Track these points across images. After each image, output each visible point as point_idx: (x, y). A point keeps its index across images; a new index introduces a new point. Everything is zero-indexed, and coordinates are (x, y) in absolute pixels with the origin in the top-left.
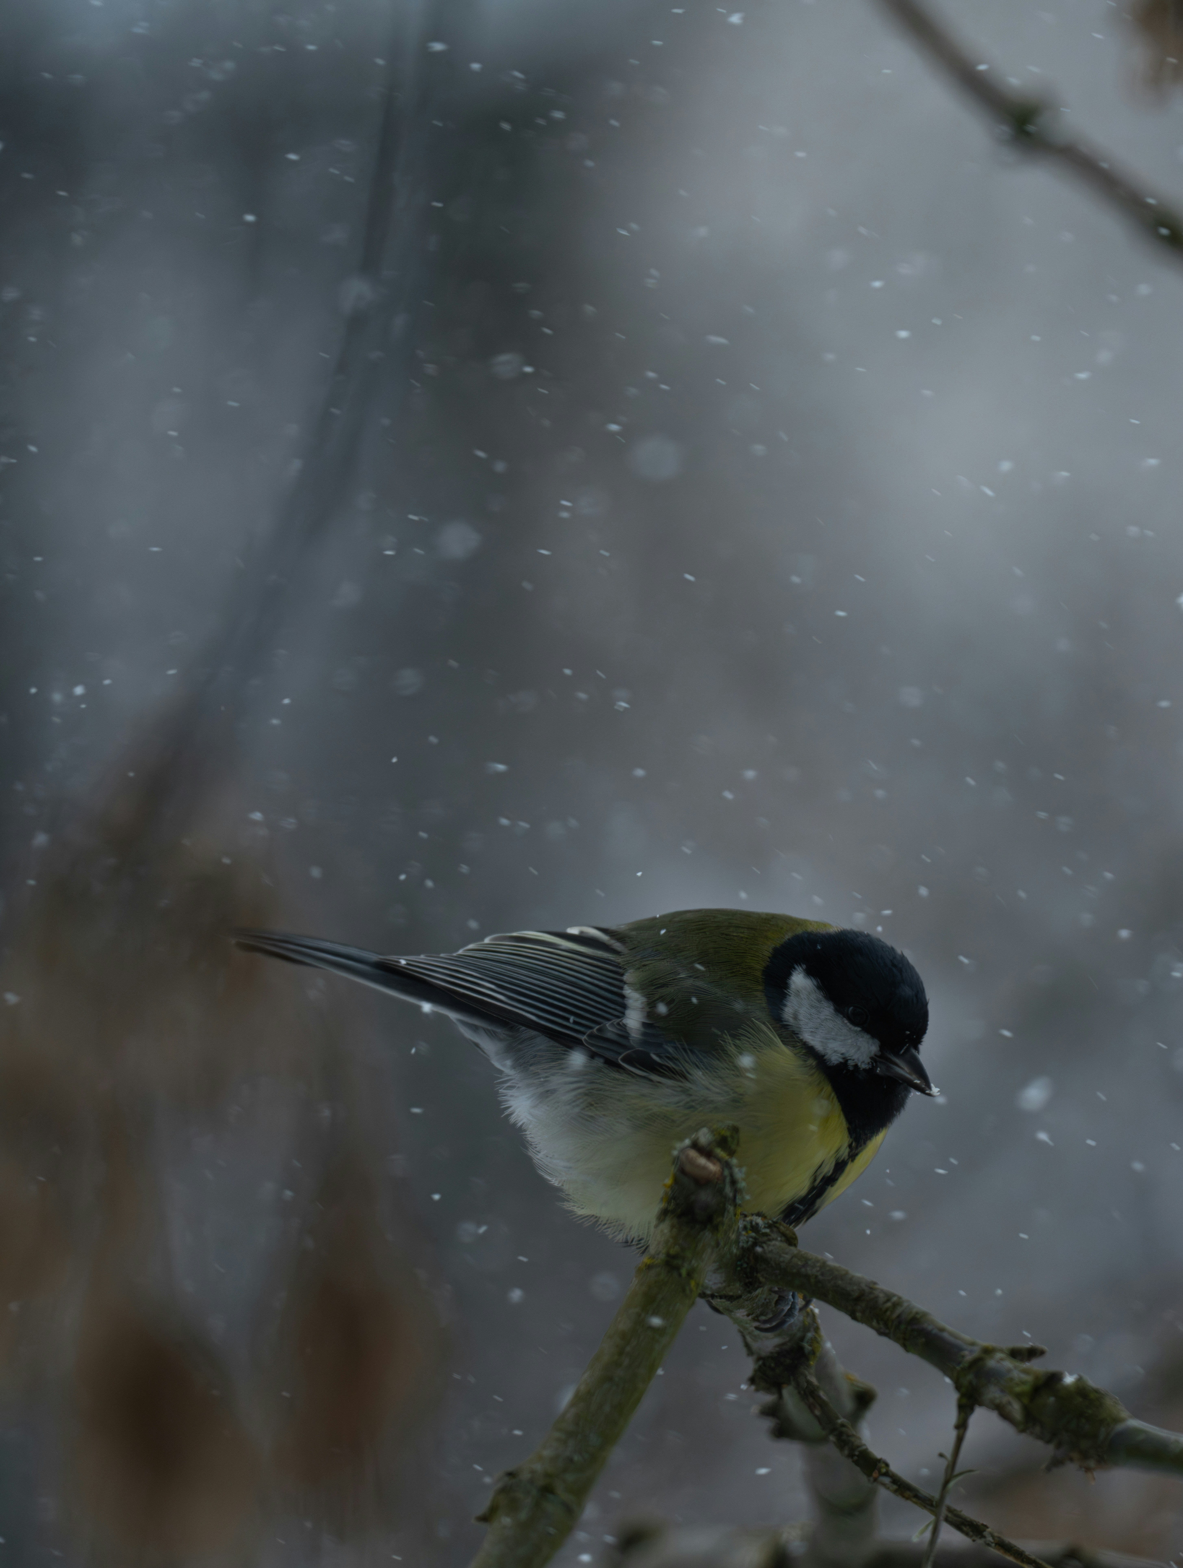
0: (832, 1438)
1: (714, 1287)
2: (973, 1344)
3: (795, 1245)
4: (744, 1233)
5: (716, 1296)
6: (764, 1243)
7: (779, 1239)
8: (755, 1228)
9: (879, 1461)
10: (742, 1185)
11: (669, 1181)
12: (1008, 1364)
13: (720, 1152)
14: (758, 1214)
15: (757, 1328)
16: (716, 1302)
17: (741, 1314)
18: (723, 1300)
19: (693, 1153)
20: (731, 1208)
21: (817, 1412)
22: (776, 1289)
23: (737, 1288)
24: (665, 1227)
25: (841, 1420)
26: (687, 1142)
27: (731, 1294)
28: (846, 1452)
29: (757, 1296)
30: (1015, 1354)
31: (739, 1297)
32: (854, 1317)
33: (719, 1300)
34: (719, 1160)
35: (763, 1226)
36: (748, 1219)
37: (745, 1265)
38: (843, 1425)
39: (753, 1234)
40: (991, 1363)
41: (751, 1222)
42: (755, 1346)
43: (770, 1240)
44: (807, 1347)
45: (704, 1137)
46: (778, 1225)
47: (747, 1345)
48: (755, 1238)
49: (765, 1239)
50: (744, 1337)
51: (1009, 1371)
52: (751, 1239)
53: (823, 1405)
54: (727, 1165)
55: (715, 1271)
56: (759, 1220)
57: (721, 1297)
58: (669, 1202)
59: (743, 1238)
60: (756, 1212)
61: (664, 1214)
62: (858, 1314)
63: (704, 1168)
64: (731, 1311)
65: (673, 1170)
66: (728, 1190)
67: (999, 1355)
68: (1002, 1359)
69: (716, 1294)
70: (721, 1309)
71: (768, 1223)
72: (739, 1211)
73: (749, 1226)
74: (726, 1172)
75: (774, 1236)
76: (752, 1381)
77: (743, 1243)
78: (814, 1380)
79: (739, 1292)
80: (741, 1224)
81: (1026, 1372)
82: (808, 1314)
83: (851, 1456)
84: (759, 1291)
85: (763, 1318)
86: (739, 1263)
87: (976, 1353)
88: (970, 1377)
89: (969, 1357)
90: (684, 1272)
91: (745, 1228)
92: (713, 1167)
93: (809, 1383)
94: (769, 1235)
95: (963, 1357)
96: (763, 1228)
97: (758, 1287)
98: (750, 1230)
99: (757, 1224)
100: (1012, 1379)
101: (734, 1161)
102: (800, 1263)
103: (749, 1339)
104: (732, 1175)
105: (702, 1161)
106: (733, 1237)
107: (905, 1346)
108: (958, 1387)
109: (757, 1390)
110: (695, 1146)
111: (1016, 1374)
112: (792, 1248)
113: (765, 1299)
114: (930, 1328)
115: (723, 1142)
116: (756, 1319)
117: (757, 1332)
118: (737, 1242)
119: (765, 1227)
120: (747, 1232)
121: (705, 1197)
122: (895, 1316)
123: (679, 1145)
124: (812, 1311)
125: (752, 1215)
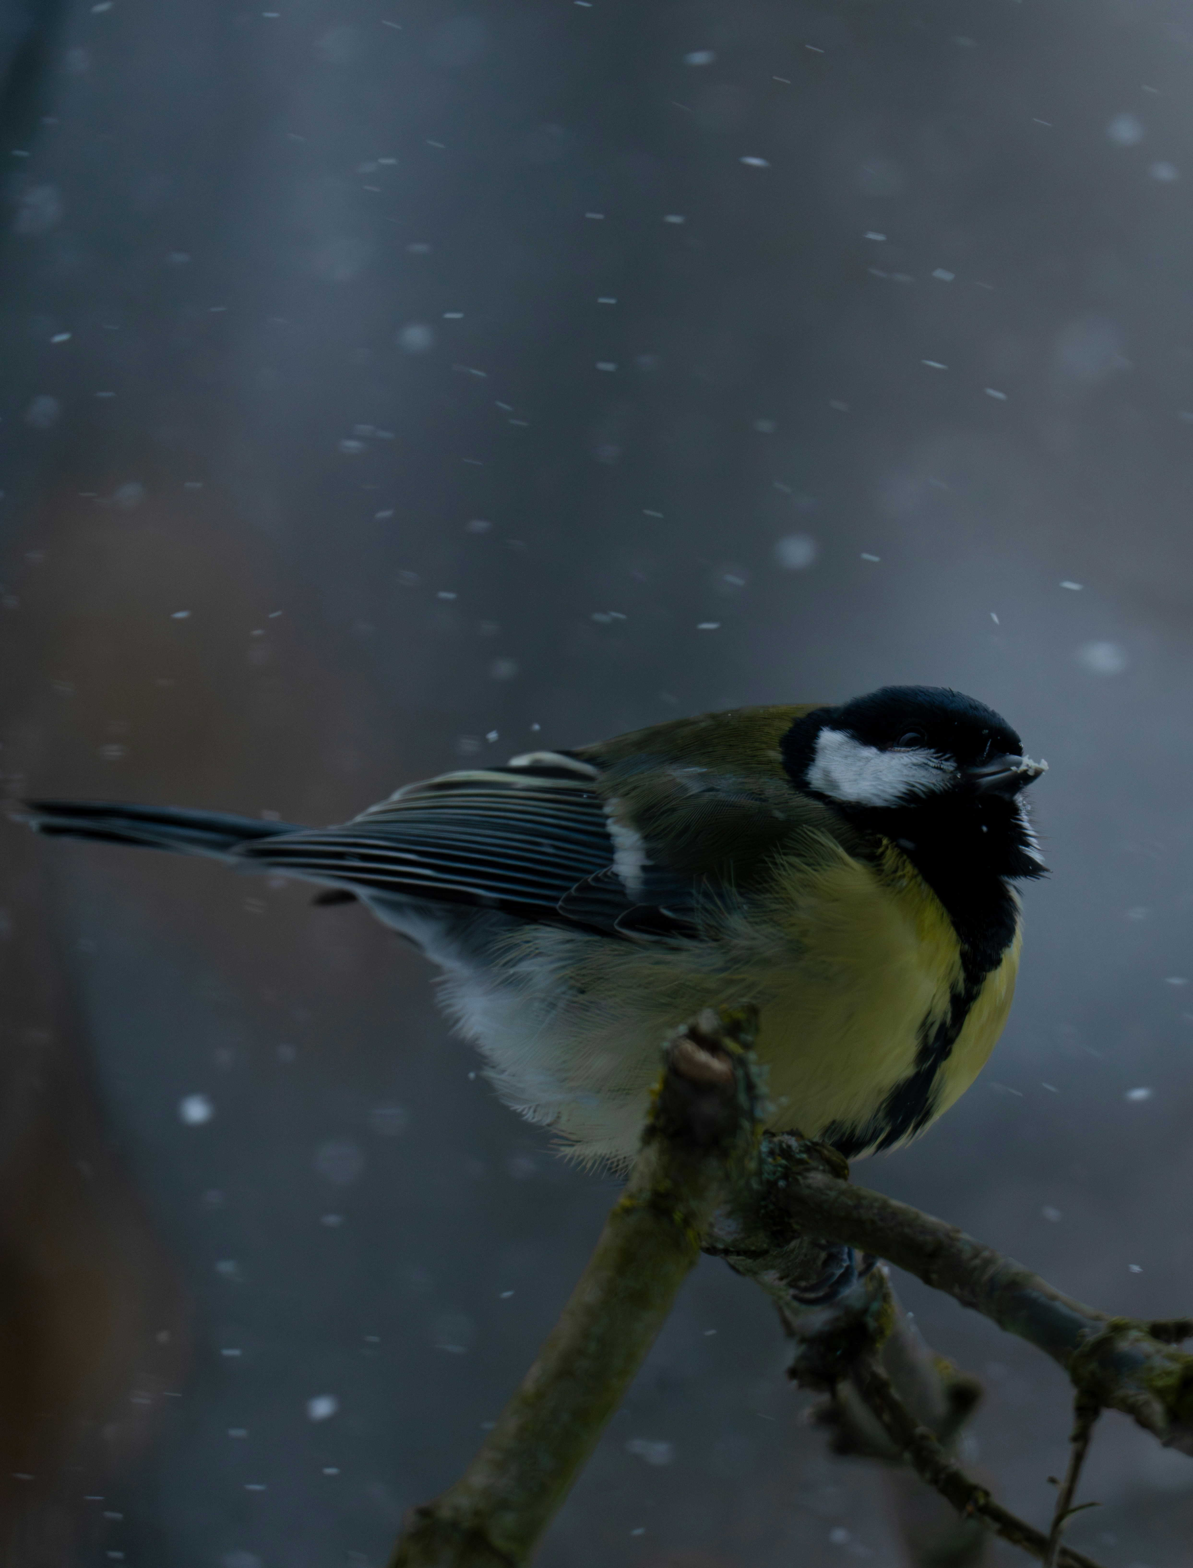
0: (907, 1456)
1: (729, 1239)
2: (1097, 1318)
3: (845, 1178)
4: (770, 1160)
5: (732, 1252)
6: (800, 1174)
7: (821, 1168)
8: (786, 1152)
9: (975, 1488)
10: (763, 1088)
11: (657, 1086)
12: (1148, 1346)
13: (730, 1044)
14: (792, 1133)
15: (795, 1297)
16: (733, 1259)
17: (770, 1277)
18: (741, 1258)
19: (689, 1047)
20: (746, 1124)
21: (886, 1417)
22: (823, 1242)
23: (761, 1240)
24: (652, 1153)
25: (921, 1429)
26: (683, 1029)
27: (753, 1248)
28: (928, 1475)
29: (792, 1251)
30: (1159, 1332)
31: (766, 1252)
32: (928, 1281)
33: (736, 1257)
34: (729, 1054)
35: (797, 1151)
36: (776, 1139)
37: (771, 1207)
38: (923, 1437)
39: (784, 1162)
40: (1124, 1345)
41: (781, 1142)
42: (796, 1322)
43: (808, 1170)
44: (872, 1324)
45: (707, 1021)
46: (818, 1148)
47: (786, 1323)
48: (785, 1167)
49: (801, 1167)
50: (780, 1310)
51: (1148, 1357)
52: (780, 1169)
53: (894, 1407)
54: (741, 1062)
55: (729, 1215)
56: (793, 1142)
57: (738, 1253)
58: (657, 1116)
59: (767, 1168)
60: (788, 1129)
61: (650, 1134)
62: (934, 1276)
63: (705, 1067)
64: (755, 1273)
65: (660, 1071)
66: (742, 1098)
67: (1134, 1334)
68: (1137, 1340)
69: (731, 1249)
70: (741, 1269)
71: (806, 1145)
72: (760, 1129)
73: (777, 1151)
74: (740, 1073)
75: (813, 1163)
76: (793, 1373)
77: (769, 1174)
78: (881, 1371)
79: (765, 1246)
80: (764, 1148)
81: (1172, 1358)
82: (873, 1277)
83: (935, 1481)
84: (794, 1244)
85: (803, 1284)
86: (763, 1203)
87: (1103, 1330)
88: (1093, 1366)
89: (1091, 1337)
90: (678, 1216)
91: (772, 1153)
92: (718, 1065)
93: (874, 1376)
94: (807, 1163)
95: (1083, 1336)
96: (798, 1153)
97: (793, 1238)
98: (779, 1155)
99: (789, 1147)
100: (1151, 1369)
101: (752, 1056)
102: (850, 1203)
103: (788, 1313)
104: (747, 1076)
105: (703, 1057)
106: (752, 1165)
107: (1001, 1322)
108: (1076, 1380)
109: (801, 1386)
110: (694, 1035)
111: (1160, 1363)
112: (840, 1181)
113: (806, 1256)
114: (1035, 1294)
115: (734, 1029)
116: (791, 1285)
117: (795, 1304)
118: (759, 1173)
119: (801, 1152)
120: (774, 1159)
121: (709, 1108)
122: (986, 1277)
123: (671, 1034)
124: (879, 1271)
125: (783, 1133)
